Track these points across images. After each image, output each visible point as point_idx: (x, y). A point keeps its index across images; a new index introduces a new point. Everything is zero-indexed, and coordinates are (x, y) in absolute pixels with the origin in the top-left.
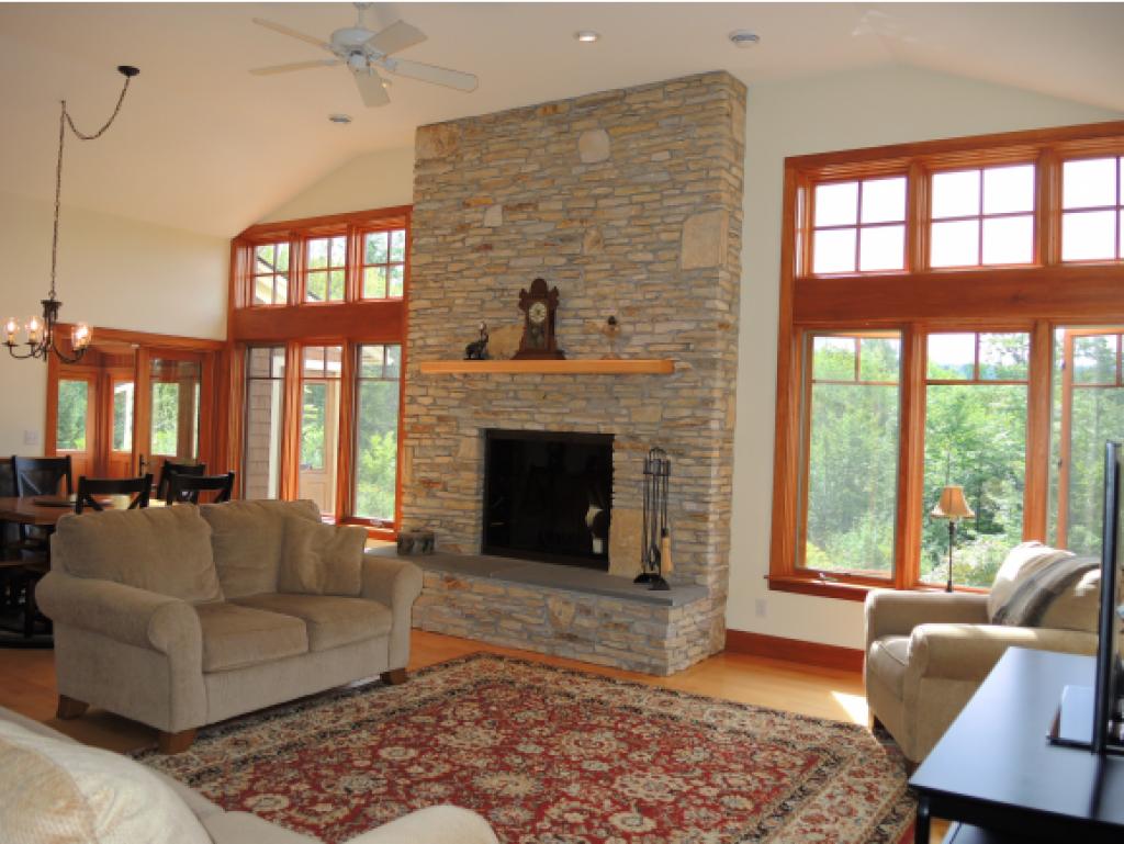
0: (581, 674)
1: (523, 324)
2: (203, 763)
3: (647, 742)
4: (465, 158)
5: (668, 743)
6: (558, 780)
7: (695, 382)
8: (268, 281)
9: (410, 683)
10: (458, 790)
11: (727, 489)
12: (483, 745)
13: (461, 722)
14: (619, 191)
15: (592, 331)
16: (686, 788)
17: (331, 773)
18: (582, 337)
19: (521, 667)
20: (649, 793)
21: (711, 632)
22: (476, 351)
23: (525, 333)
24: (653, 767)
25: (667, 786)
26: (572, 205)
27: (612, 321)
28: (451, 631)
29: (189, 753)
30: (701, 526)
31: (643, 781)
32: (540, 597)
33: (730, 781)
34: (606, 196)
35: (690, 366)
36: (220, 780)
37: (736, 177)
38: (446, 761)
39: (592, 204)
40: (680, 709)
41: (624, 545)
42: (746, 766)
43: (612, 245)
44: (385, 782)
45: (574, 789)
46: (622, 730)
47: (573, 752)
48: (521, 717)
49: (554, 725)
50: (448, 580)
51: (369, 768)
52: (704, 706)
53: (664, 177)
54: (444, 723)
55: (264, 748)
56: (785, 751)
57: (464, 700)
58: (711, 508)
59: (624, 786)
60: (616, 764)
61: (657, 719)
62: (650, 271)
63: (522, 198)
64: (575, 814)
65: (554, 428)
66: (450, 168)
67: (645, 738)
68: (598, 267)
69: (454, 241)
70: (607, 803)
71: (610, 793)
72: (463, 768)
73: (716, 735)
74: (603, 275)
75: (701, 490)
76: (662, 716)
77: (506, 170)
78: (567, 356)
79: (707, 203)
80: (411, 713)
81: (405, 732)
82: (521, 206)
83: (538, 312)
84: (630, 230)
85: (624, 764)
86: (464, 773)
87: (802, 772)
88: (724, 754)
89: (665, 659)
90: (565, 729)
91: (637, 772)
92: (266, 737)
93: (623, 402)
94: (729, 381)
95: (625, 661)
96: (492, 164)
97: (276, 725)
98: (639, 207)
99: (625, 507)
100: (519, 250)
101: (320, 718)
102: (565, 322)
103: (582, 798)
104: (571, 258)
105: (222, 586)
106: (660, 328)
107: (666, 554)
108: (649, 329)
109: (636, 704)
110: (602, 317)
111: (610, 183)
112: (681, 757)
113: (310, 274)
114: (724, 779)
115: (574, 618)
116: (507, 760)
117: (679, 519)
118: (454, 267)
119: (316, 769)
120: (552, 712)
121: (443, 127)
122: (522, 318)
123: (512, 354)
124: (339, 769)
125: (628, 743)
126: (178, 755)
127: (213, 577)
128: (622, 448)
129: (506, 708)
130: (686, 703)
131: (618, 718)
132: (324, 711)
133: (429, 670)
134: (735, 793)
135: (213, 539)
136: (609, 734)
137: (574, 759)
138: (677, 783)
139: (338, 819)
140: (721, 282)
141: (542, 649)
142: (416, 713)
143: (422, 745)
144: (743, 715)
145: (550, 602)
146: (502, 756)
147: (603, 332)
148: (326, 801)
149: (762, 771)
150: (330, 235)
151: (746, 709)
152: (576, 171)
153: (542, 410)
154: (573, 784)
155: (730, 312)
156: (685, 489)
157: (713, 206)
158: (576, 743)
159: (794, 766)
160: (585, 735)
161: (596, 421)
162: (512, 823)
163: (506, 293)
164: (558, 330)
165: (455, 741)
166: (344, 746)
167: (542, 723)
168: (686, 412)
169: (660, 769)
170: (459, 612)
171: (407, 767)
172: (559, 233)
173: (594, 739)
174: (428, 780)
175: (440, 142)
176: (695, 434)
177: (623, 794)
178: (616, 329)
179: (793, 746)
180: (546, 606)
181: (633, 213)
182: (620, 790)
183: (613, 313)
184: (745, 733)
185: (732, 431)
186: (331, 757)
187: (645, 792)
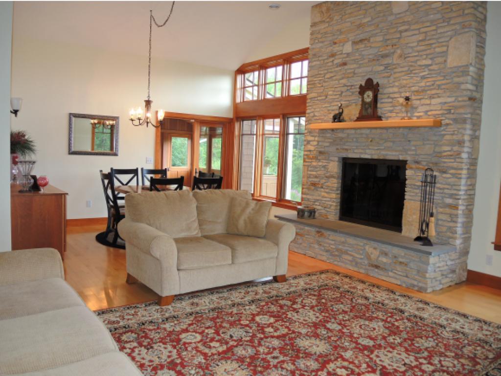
0: (378, 287)
1: (360, 102)
2: (173, 312)
3: (401, 331)
4: (334, 19)
5: (413, 334)
6: (343, 348)
7: (454, 131)
8: (250, 89)
9: (287, 283)
10: (287, 345)
11: (472, 192)
12: (310, 320)
13: (303, 307)
14: (413, 27)
15: (397, 104)
16: (414, 363)
17: (227, 325)
18: (391, 109)
19: (347, 280)
20: (391, 363)
21: (457, 271)
22: (338, 118)
23: (362, 107)
24: (399, 347)
25: (403, 360)
26: (387, 37)
27: (407, 99)
28: (319, 257)
29: (170, 307)
30: (454, 212)
31: (390, 355)
32: (362, 244)
33: (443, 363)
34: (406, 31)
35: (451, 122)
36: (176, 322)
37: (482, 13)
38: (287, 327)
39: (398, 36)
40: (428, 314)
41: (410, 220)
42: (456, 354)
43: (409, 57)
44: (251, 334)
45: (348, 355)
46: (389, 322)
47: (356, 331)
48: (336, 307)
49: (352, 314)
50: (318, 232)
51: (247, 326)
52: (443, 313)
53: (439, 16)
54: (295, 306)
55: (203, 308)
56: (483, 347)
57: (310, 295)
58: (460, 202)
59: (377, 356)
60: (378, 342)
61: (412, 318)
62: (430, 70)
63: (362, 36)
64: (343, 370)
65: (375, 157)
66: (327, 25)
67: (401, 329)
68: (401, 70)
69: (328, 63)
70: (364, 366)
71: (368, 360)
72: (294, 332)
73: (444, 333)
74: (403, 74)
75: (455, 192)
76: (415, 316)
77: (354, 23)
78: (383, 119)
79: (463, 28)
80: (281, 298)
81: (274, 308)
82: (361, 41)
83: (368, 96)
84: (419, 48)
85: (383, 343)
86: (293, 335)
87: (491, 363)
88: (445, 345)
89: (426, 284)
90: (357, 317)
91: (389, 349)
92: (207, 302)
93: (412, 143)
94: (475, 131)
95: (405, 282)
96: (348, 20)
97: (215, 297)
98: (424, 35)
99: (411, 200)
100: (360, 64)
101: (236, 296)
102: (383, 101)
103: (351, 360)
104: (387, 67)
105: (200, 229)
106: (434, 101)
107: (432, 226)
108: (428, 102)
109: (403, 308)
110: (402, 97)
111: (409, 23)
112: (418, 343)
113: (267, 85)
114: (440, 361)
115: (379, 257)
116: (319, 331)
117: (441, 208)
118: (328, 76)
119: (222, 322)
120: (354, 307)
121: (324, 5)
122: (360, 100)
123: (355, 119)
124: (232, 324)
125: (390, 330)
126: (164, 307)
127: (196, 224)
128: (411, 168)
129: (331, 301)
130: (431, 310)
131: (389, 315)
132: (240, 292)
133: (300, 277)
134: (444, 371)
135: (197, 207)
136: (381, 324)
137: (355, 335)
138: (411, 360)
139: (218, 352)
140: (471, 73)
141: (362, 271)
142: (283, 299)
143: (279, 316)
144: (465, 322)
145: (367, 247)
146: (316, 328)
147: (402, 105)
148: (217, 341)
149: (466, 359)
150: (276, 66)
151: (467, 318)
152: (390, 18)
153: (370, 147)
154: (349, 351)
155: (476, 91)
156: (446, 191)
157: (466, 30)
158: (360, 327)
159: (487, 358)
160: (367, 323)
161: (397, 153)
162: (306, 369)
163: (353, 87)
164: (379, 105)
165: (296, 317)
166: (241, 312)
167: (345, 312)
168: (448, 148)
169: (403, 350)
170: (323, 248)
171: (266, 328)
172: (380, 53)
173: (371, 326)
174: (272, 337)
175: (322, 12)
176: (453, 160)
177: (375, 362)
178: (409, 103)
179: (491, 346)
180: (365, 249)
181: (421, 39)
182: (375, 358)
183: (407, 94)
184: (462, 333)
185: (476, 159)
186: (232, 317)
187: (389, 362)
